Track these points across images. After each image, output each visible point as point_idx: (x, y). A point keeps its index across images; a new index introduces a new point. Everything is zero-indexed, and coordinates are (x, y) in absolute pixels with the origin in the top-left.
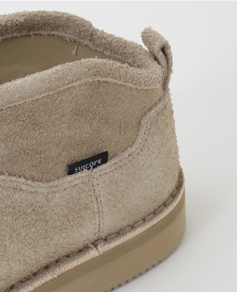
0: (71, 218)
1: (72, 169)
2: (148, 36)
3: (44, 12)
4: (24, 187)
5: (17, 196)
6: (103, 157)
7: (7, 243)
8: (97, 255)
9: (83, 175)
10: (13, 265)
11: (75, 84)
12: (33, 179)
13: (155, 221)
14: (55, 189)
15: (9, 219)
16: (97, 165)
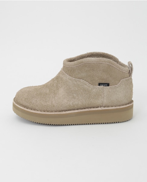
0: (96, 96)
1: (100, 84)
2: (130, 64)
3: (104, 53)
4: (87, 85)
5: (85, 86)
6: (108, 85)
7: (80, 96)
8: (101, 109)
9: (102, 87)
10: (79, 102)
11: (104, 63)
12: (90, 83)
13: (118, 107)
14: (94, 88)
15: (82, 91)
16: (106, 86)
